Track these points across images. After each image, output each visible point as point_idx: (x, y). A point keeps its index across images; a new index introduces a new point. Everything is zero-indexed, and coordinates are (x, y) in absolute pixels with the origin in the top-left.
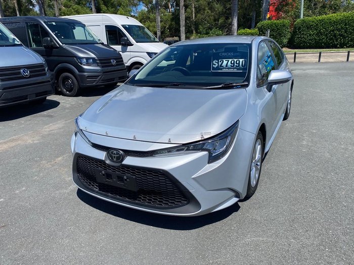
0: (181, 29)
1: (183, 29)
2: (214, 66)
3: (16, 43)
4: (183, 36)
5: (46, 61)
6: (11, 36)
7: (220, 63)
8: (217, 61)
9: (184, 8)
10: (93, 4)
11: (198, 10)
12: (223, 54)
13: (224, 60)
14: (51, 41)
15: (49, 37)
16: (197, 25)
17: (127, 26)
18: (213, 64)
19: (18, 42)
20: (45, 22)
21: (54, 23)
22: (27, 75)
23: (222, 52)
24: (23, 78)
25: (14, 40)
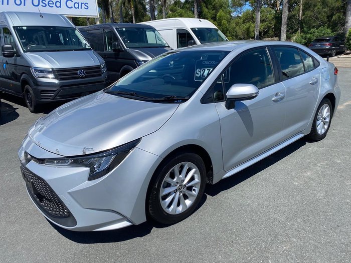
0: (282, 28)
1: (284, 28)
2: (197, 75)
3: (87, 47)
4: (284, 36)
5: (106, 63)
6: (84, 42)
7: (202, 72)
8: (200, 70)
9: (287, 5)
10: (195, 7)
11: (307, 7)
12: (206, 62)
13: (206, 69)
14: (119, 45)
15: (118, 41)
16: (301, 23)
17: (197, 29)
18: (197, 73)
19: (88, 46)
20: (116, 29)
21: (124, 29)
22: (83, 76)
23: (205, 60)
24: (79, 78)
25: (86, 44)
